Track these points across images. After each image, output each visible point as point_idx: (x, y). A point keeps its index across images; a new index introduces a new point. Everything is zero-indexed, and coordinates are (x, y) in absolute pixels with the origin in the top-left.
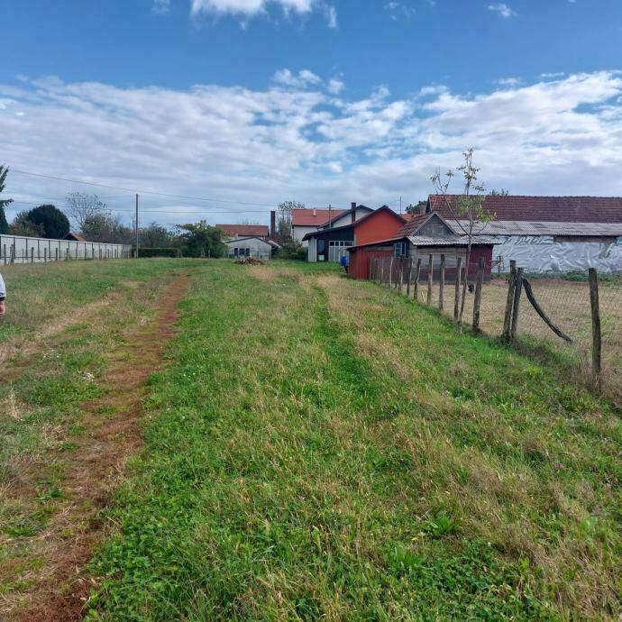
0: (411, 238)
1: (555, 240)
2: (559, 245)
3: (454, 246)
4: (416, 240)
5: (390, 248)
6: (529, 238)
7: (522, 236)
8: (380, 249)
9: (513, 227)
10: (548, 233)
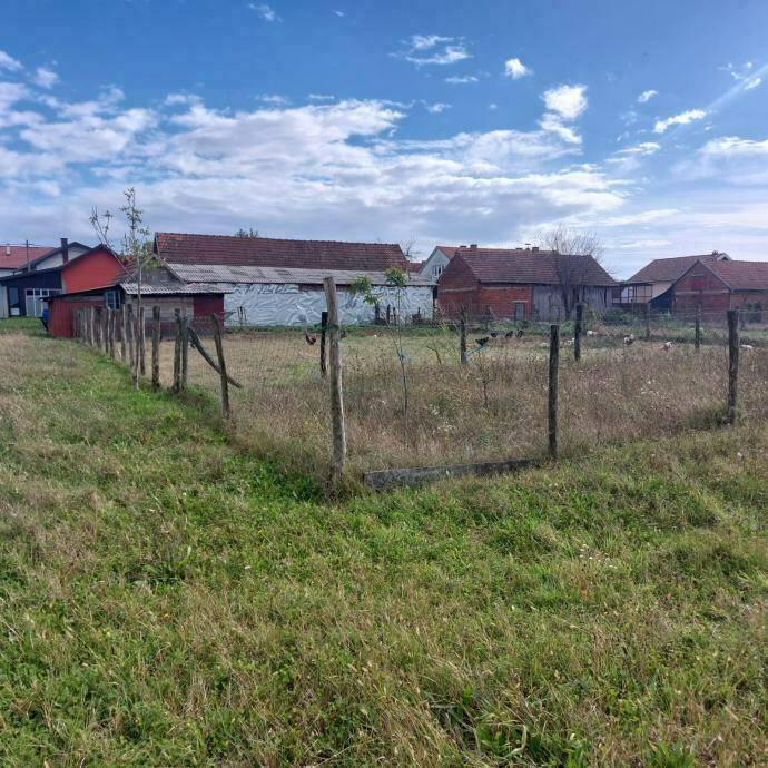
0: (125, 286)
1: (300, 289)
2: (305, 294)
3: (177, 295)
4: (130, 288)
5: (99, 298)
6: (273, 286)
7: (267, 284)
8: (86, 298)
9: (257, 273)
10: (294, 281)
